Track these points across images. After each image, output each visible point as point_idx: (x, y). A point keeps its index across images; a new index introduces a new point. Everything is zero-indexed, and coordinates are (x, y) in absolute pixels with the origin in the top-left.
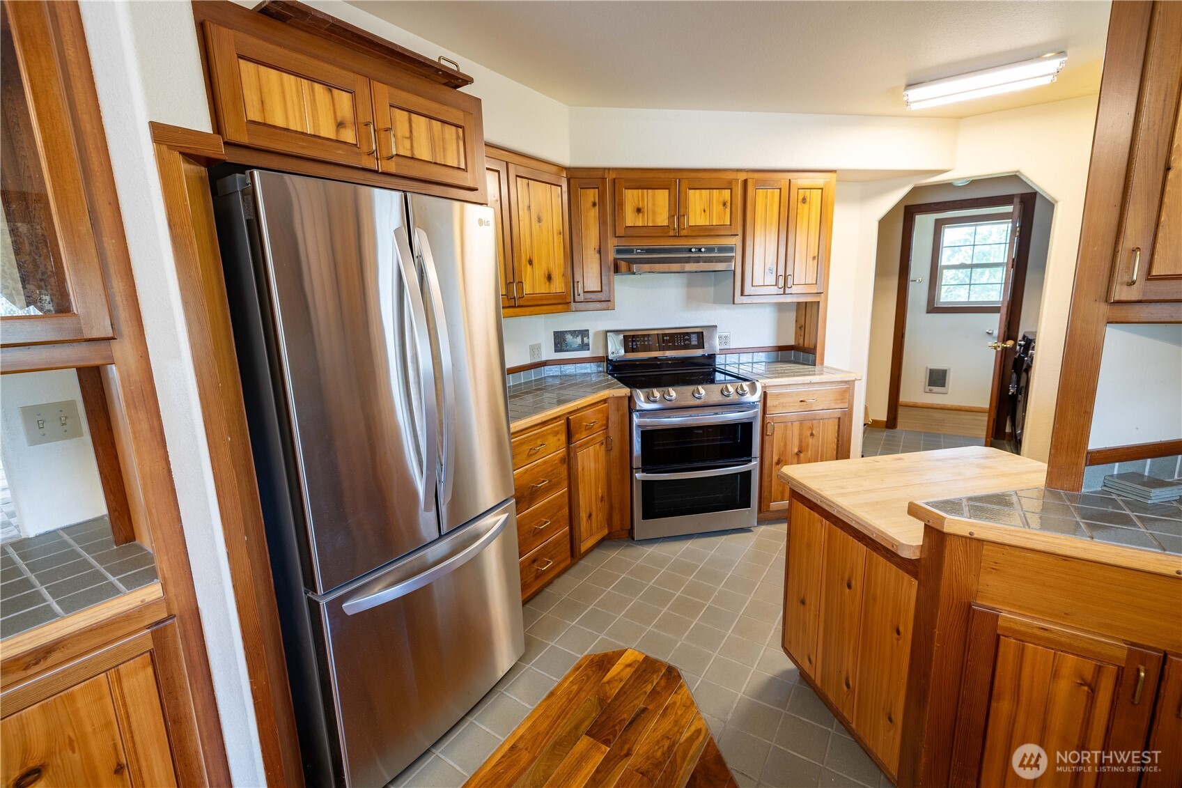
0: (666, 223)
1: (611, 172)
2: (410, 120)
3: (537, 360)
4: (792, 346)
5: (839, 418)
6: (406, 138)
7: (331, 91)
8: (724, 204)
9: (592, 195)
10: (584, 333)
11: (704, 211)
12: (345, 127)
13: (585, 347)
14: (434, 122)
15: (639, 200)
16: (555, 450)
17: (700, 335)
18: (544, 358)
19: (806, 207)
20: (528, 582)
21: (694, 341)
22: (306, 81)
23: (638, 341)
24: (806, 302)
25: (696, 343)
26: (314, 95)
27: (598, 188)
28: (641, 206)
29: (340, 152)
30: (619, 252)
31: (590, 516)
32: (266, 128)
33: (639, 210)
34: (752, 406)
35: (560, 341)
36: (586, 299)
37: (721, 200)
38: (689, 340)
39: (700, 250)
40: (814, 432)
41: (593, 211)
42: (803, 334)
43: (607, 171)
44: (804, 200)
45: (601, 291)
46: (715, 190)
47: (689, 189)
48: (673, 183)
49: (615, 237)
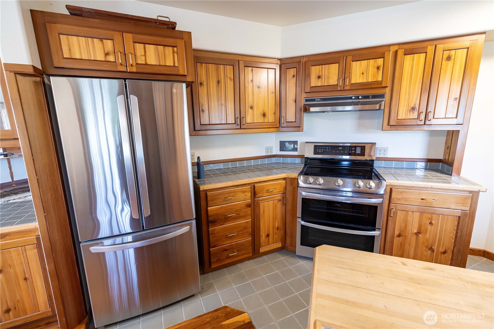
0: (336, 83)
1: (304, 58)
2: (145, 48)
3: (269, 154)
4: (440, 160)
5: (459, 217)
6: (142, 56)
7: (102, 41)
8: (378, 68)
9: (292, 72)
10: (295, 143)
11: (363, 73)
12: (109, 55)
13: (295, 149)
14: (159, 47)
15: (319, 71)
16: (243, 200)
17: (363, 148)
18: (274, 153)
19: (450, 63)
20: (222, 258)
21: (358, 151)
22: (90, 39)
23: (322, 149)
24: (453, 131)
25: (360, 152)
26: (94, 44)
27: (296, 67)
28: (320, 75)
29: (106, 65)
30: (307, 101)
31: (268, 235)
32: (71, 60)
33: (319, 77)
34: (381, 196)
35: (283, 146)
36: (287, 126)
37: (376, 66)
38: (355, 150)
39: (358, 98)
40: (433, 222)
41: (293, 80)
42: (448, 152)
43: (302, 58)
44: (449, 58)
45: (296, 122)
46: (371, 60)
47: (353, 61)
48: (342, 59)
49: (305, 93)
